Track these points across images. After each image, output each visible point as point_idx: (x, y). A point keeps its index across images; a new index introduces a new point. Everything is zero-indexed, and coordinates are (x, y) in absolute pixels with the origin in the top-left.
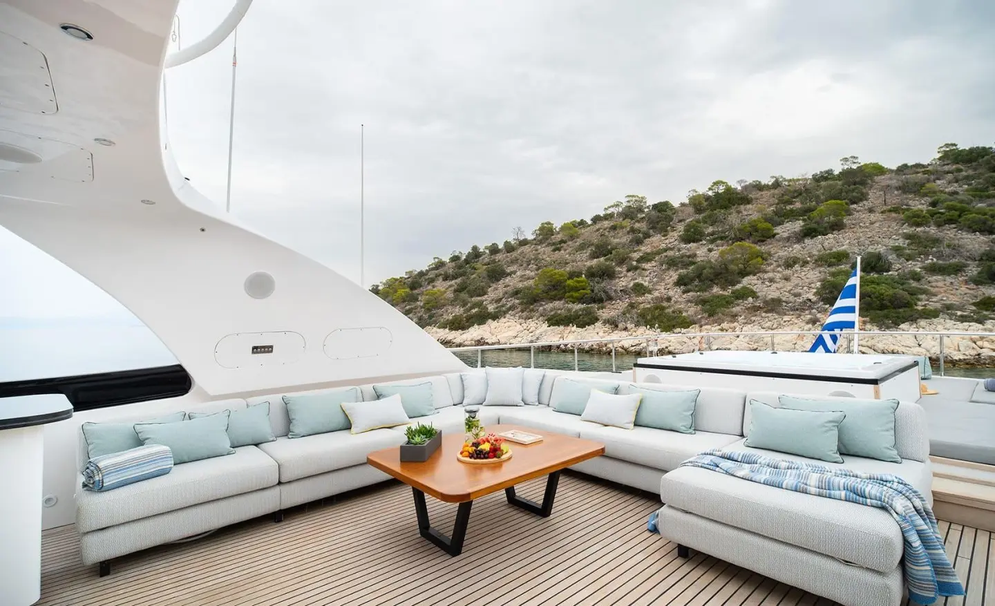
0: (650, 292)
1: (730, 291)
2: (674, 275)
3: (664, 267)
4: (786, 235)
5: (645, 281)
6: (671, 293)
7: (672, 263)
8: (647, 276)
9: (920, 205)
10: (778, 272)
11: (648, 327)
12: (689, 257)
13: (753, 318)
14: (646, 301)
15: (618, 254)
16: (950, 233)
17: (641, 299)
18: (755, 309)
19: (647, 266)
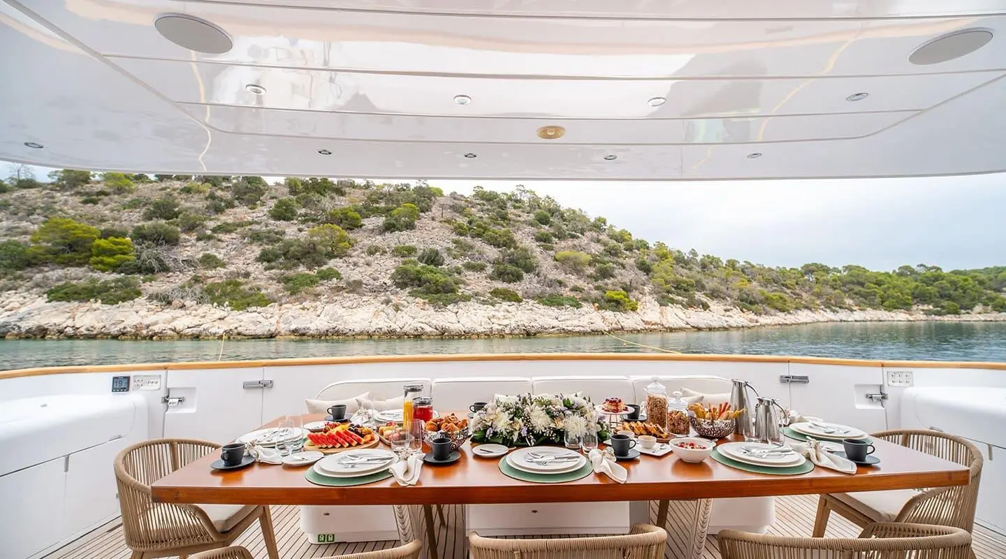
0: (223, 265)
1: (316, 271)
2: (257, 250)
3: (246, 241)
5: (220, 253)
6: (251, 269)
7: (256, 237)
8: (222, 248)
10: (362, 257)
12: (277, 233)
13: (335, 298)
14: (216, 275)
17: (210, 273)
18: (339, 289)
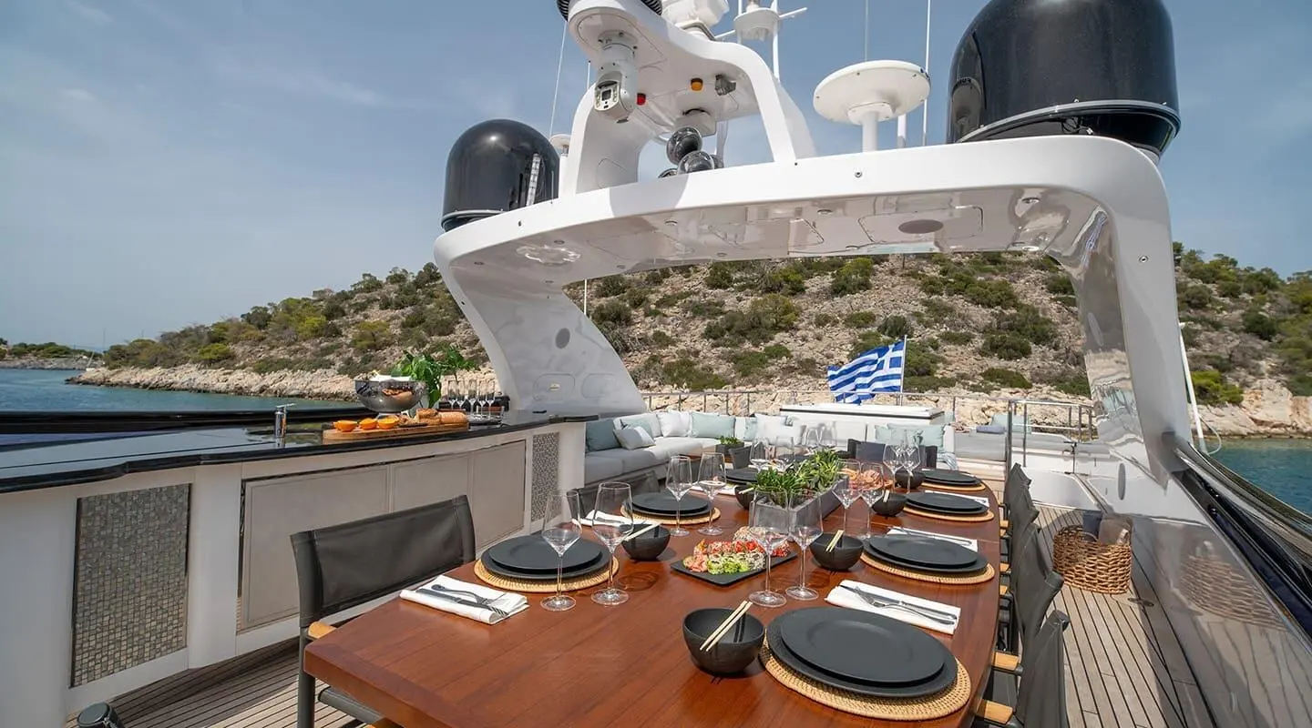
4: (815, 290)
9: (933, 272)
11: (675, 385)
15: (633, 293)
16: (960, 303)
19: (668, 311)
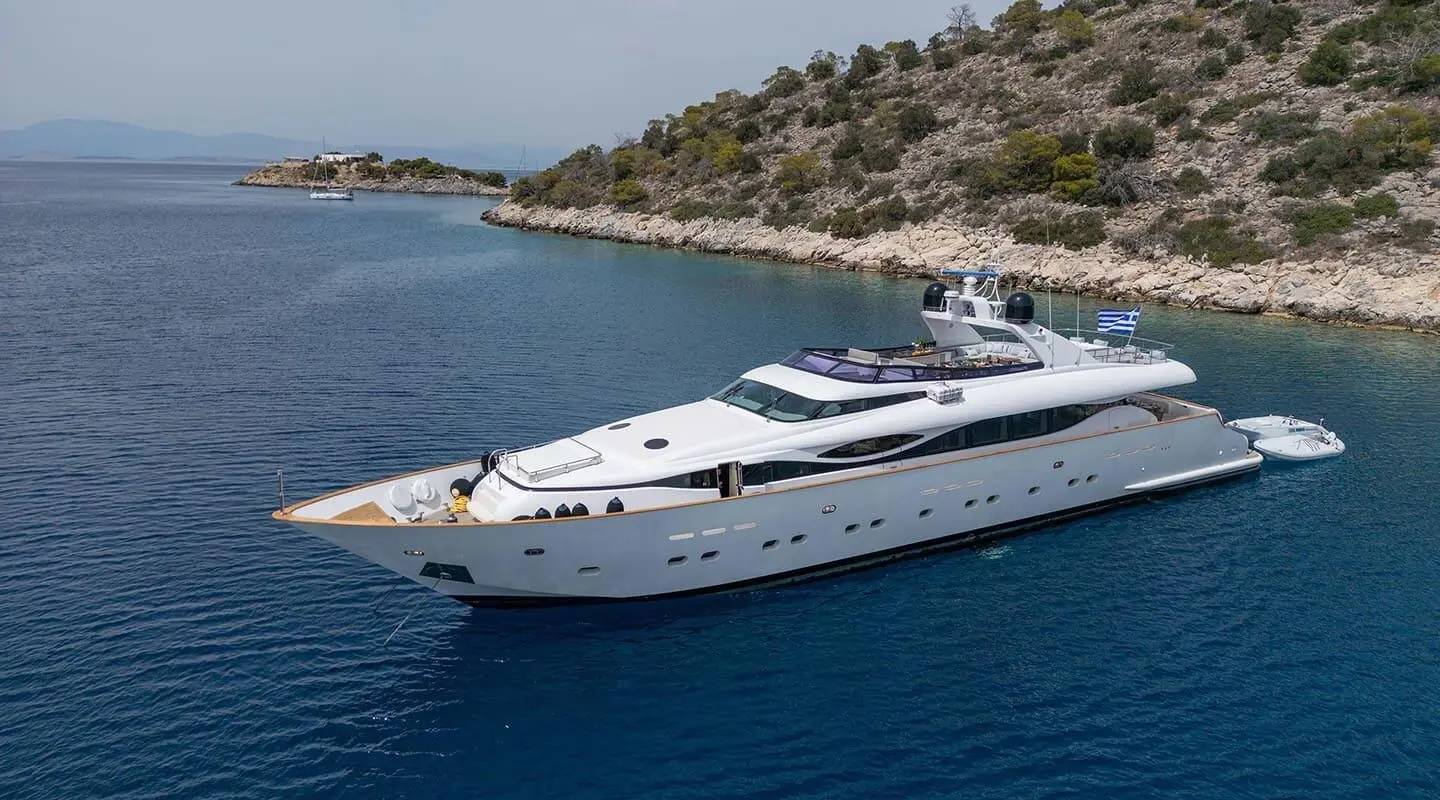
0: (1209, 189)
1: (1355, 199)
2: (1261, 158)
3: (1249, 139)
5: (1206, 165)
6: (1248, 195)
7: (1267, 130)
8: (1212, 156)
11: (1190, 257)
12: (1304, 118)
13: (1372, 255)
14: (1198, 208)
15: (1168, 98)
17: (1189, 203)
18: (1382, 238)
19: (1218, 131)
